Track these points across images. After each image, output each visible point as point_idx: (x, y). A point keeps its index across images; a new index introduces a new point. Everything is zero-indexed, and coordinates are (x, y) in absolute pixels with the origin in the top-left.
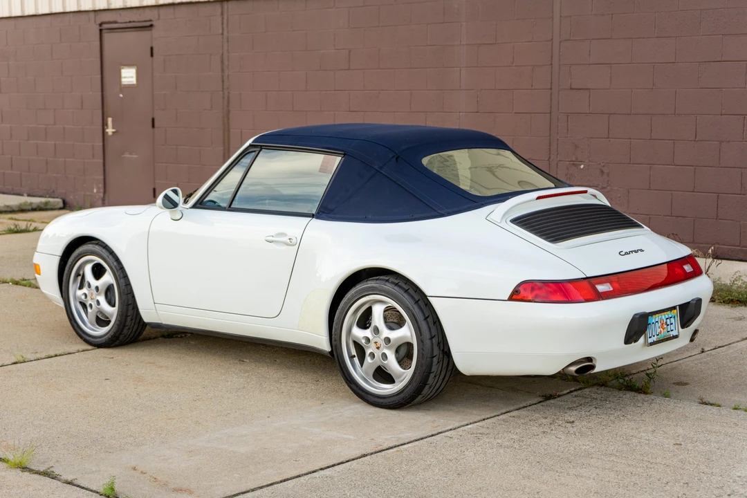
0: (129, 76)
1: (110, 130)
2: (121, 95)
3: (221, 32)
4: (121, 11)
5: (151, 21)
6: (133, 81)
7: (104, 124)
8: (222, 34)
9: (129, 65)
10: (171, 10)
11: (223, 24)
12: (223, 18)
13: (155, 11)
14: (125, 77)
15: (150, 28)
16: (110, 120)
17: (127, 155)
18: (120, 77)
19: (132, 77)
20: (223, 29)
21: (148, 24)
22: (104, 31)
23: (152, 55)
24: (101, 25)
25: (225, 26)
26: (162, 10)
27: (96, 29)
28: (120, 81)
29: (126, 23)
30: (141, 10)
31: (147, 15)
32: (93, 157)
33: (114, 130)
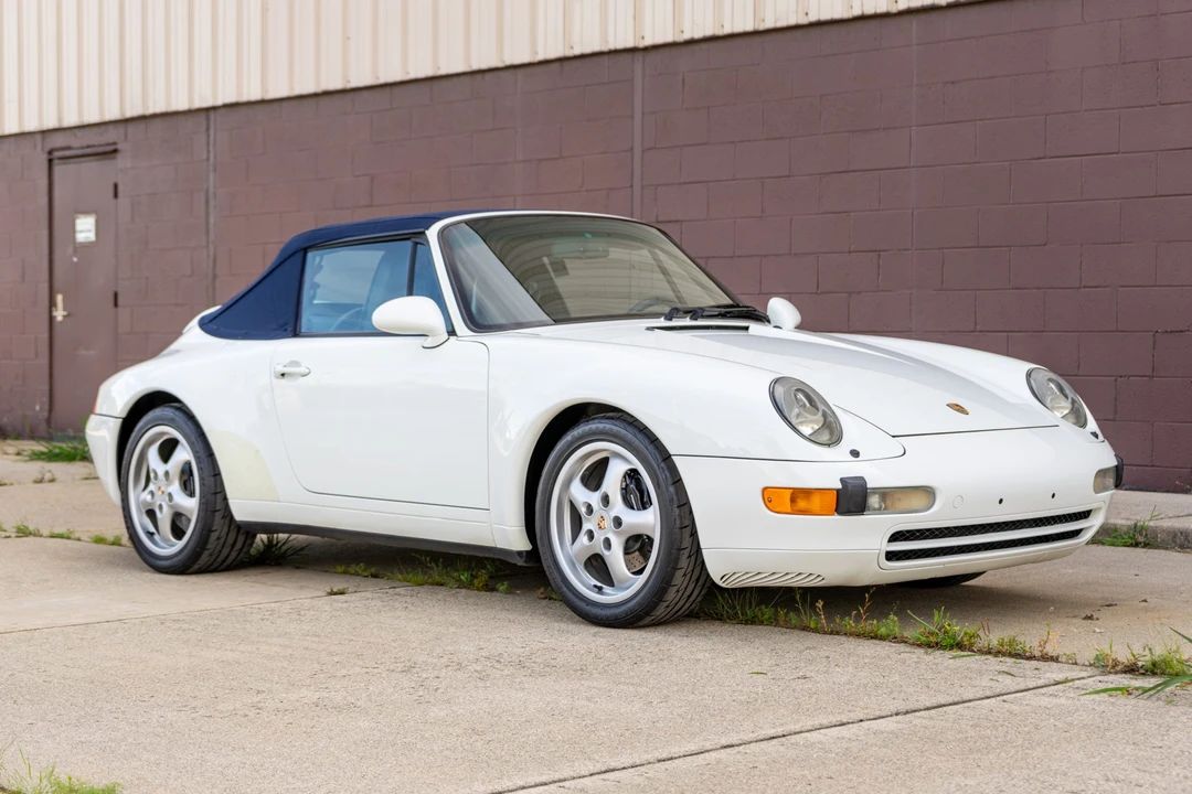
0: (85, 229)
1: (59, 314)
2: (75, 259)
3: (205, 157)
4: (76, 131)
5: (115, 143)
6: (92, 236)
7: (52, 304)
8: (208, 159)
9: (86, 212)
10: (142, 125)
11: (208, 145)
12: (208, 136)
13: (121, 129)
14: (81, 232)
15: (112, 155)
16: (59, 298)
17: (83, 352)
18: (74, 231)
19: (90, 231)
20: (208, 152)
21: (111, 148)
22: (56, 162)
23: (116, 196)
24: (50, 153)
25: (211, 148)
26: (131, 128)
27: (44, 158)
28: (74, 238)
29: (83, 148)
30: (103, 127)
31: (111, 135)
32: (37, 355)
33: (65, 313)
